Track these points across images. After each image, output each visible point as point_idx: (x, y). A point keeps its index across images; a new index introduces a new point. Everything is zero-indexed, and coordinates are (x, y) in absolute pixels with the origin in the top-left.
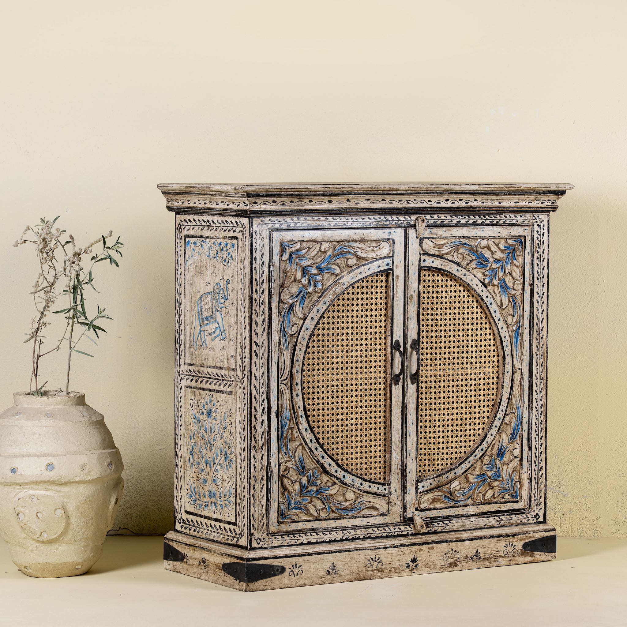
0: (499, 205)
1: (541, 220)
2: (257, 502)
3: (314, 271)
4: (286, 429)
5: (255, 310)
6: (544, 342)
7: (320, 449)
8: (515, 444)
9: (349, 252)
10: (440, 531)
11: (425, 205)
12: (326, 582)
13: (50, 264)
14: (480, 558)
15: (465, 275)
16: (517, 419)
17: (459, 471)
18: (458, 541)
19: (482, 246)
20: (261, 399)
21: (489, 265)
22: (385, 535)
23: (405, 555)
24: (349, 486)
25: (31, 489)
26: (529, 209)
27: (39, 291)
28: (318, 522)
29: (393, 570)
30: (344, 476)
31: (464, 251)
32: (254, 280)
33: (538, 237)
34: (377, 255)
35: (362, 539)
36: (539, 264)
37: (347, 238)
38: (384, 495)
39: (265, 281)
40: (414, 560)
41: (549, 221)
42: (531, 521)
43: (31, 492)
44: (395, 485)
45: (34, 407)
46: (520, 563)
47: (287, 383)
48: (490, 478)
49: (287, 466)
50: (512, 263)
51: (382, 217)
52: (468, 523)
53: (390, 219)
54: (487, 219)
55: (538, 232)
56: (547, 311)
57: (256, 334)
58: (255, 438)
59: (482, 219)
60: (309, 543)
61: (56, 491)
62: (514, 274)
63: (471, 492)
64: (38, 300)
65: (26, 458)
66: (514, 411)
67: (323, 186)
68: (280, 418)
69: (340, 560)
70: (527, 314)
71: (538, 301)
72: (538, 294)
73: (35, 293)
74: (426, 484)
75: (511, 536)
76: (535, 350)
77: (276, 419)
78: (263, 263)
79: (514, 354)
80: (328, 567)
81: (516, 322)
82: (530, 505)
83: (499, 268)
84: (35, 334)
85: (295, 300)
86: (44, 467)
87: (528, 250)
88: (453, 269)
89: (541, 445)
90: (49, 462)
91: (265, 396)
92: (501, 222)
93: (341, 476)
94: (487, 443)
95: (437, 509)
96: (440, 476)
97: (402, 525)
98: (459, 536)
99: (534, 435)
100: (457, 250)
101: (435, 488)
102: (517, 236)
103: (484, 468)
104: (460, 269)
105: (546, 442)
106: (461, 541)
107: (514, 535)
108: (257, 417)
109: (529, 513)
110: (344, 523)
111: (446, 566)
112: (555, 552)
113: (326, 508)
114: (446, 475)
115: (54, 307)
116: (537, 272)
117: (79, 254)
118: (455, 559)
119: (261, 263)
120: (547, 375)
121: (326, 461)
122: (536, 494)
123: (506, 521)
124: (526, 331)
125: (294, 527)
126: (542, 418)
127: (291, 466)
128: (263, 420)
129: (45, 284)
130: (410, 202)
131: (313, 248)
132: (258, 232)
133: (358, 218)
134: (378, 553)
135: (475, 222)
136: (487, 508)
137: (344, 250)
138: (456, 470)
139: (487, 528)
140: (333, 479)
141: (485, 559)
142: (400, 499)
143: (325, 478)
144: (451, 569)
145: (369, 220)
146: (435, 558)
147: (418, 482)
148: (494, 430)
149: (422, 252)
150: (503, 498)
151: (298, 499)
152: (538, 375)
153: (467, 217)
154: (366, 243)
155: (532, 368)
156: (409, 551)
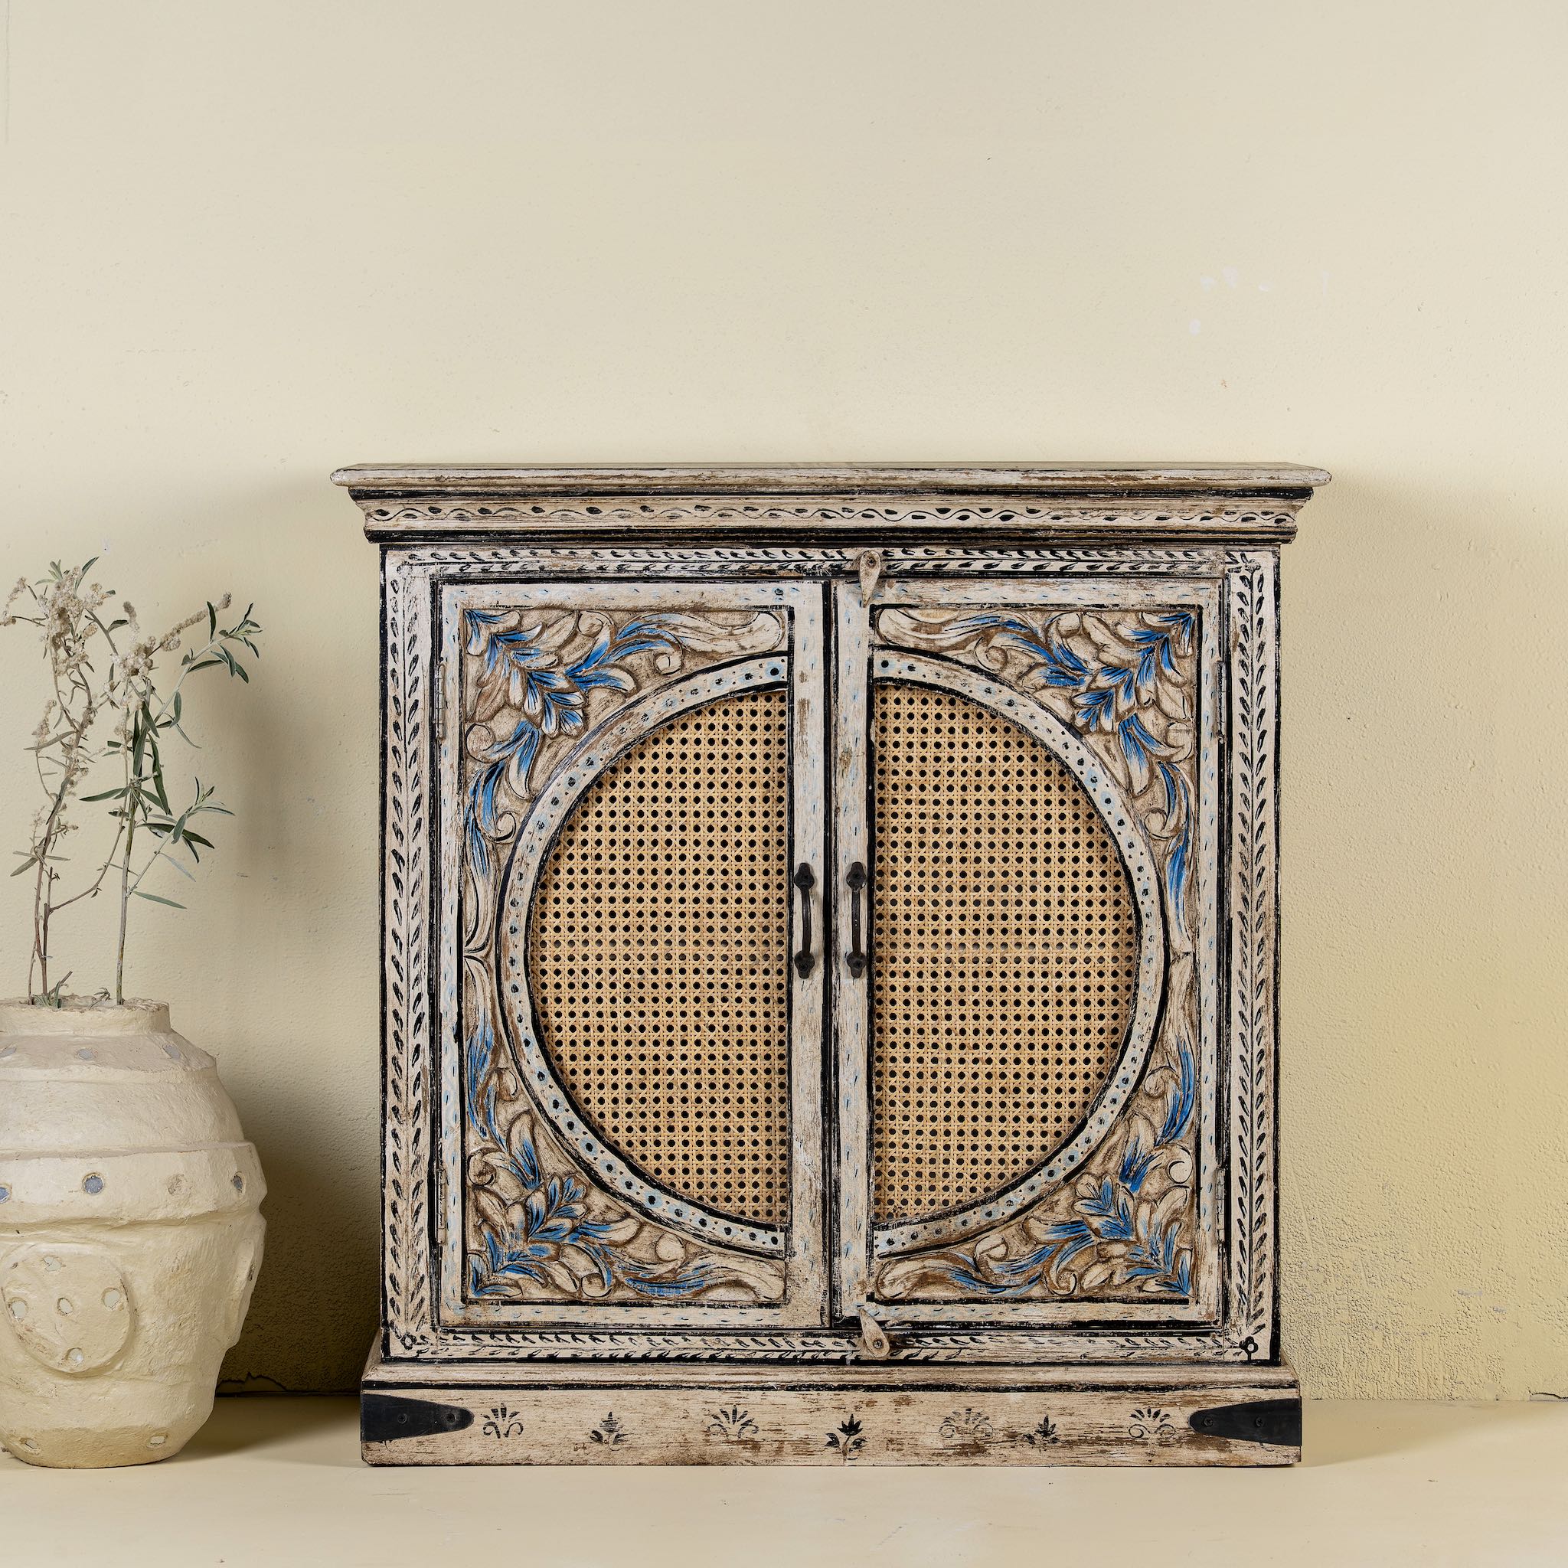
0: (1108, 523)
1: (1254, 565)
2: (405, 1246)
3: (561, 683)
4: (485, 1070)
5: (395, 775)
6: (1267, 884)
7: (580, 1126)
8: (1177, 1150)
9: (658, 637)
10: (942, 1359)
11: (877, 522)
12: (591, 1460)
13: (76, 677)
14: (1055, 1440)
15: (1010, 704)
16: (1184, 1086)
17: (1002, 1209)
18: (986, 1390)
19: (1063, 630)
20: (414, 994)
21: (1088, 679)
22: (776, 1355)
23: (822, 1413)
24: (667, 1225)
25: (44, 1238)
26: (1204, 536)
27: (49, 744)
28: (576, 1309)
29: (787, 1448)
30: (652, 1200)
31: (1010, 643)
32: (390, 702)
33: (1241, 610)
34: (743, 648)
35: (707, 1360)
36: (1248, 680)
37: (654, 602)
38: (771, 1256)
39: (420, 705)
40: (851, 1428)
41: (1277, 567)
42: (1229, 1357)
43: (45, 1247)
44: (805, 1231)
45: (47, 1033)
46: (1184, 1463)
47: (487, 955)
48: (1096, 1232)
49: (486, 1164)
50: (1160, 675)
51: (759, 552)
52: (1027, 1346)
53: (782, 557)
54: (1078, 560)
55: (1241, 596)
56: (1277, 804)
57: (398, 833)
58: (396, 1087)
59: (1062, 559)
60: (552, 1359)
61: (108, 1245)
62: (1167, 705)
63: (1039, 1268)
64: (46, 766)
65: (34, 1161)
66: (1173, 1065)
67: (557, 473)
68: (466, 1044)
69: (630, 1408)
70: (1209, 810)
71: (1245, 778)
72: (1245, 759)
73: (38, 749)
74: (901, 1237)
75: (1155, 1390)
76: (1236, 905)
77: (456, 1046)
78: (415, 660)
79: (1171, 912)
80: (595, 1422)
81: (1177, 829)
82: (1226, 1314)
83: (1117, 687)
84: (40, 851)
85: (506, 753)
86: (78, 1183)
87: (1211, 642)
88: (976, 687)
89: (1261, 1157)
90: (89, 1171)
91: (423, 986)
92: (1124, 568)
93: (643, 1199)
94: (1088, 1141)
95: (934, 1302)
96: (940, 1217)
97: (826, 1336)
98: (991, 1377)
99: (1236, 1129)
100: (984, 637)
101: (926, 1249)
102: (1171, 606)
103: (1078, 1206)
104: (995, 686)
105: (1276, 1150)
106: (996, 1390)
107: (1164, 1388)
108: (403, 1036)
109: (1225, 1334)
110: (653, 1316)
111: (951, 1452)
112: (1299, 1443)
113: (600, 1276)
114: (961, 1217)
115: (86, 786)
116: (1243, 700)
117: (148, 651)
118: (979, 1435)
119: (409, 659)
120: (1276, 972)
121: (601, 1159)
122: (1245, 1287)
123: (1149, 1351)
124: (1208, 857)
125: (508, 1314)
126: (1264, 1085)
127: (500, 1163)
128: (418, 1046)
129: (65, 727)
130: (830, 514)
131: (557, 627)
132: (401, 585)
133: (686, 552)
134: (742, 1401)
135: (1041, 567)
136: (1088, 1312)
137: (646, 632)
138: (991, 1207)
139: (1088, 1364)
140: (621, 1203)
141: (1070, 1444)
142: (820, 1268)
143: (598, 1199)
144: (964, 1460)
145: (718, 558)
146: (916, 1428)
147: (873, 1229)
148: (1108, 1111)
149: (878, 641)
150: (1140, 1289)
151: (520, 1246)
152: (1247, 973)
153: (1015, 555)
154: (712, 617)
155: (1229, 952)
156: (835, 1404)
